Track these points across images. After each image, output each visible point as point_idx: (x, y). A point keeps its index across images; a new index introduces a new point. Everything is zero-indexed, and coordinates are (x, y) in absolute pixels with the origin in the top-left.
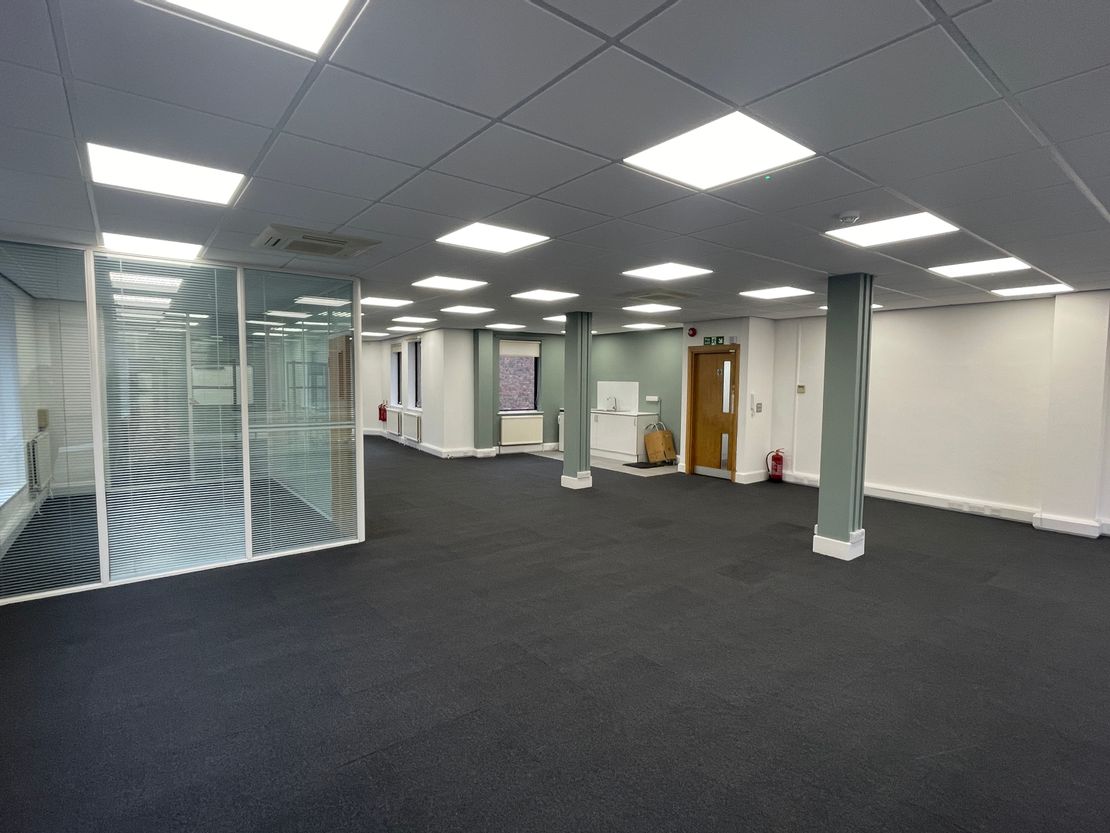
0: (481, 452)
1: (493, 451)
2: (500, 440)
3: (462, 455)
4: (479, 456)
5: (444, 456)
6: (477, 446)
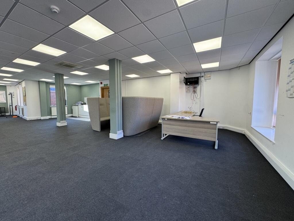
1: (48, 117)
2: (51, 114)
3: (36, 119)
5: (28, 120)
6: (41, 116)
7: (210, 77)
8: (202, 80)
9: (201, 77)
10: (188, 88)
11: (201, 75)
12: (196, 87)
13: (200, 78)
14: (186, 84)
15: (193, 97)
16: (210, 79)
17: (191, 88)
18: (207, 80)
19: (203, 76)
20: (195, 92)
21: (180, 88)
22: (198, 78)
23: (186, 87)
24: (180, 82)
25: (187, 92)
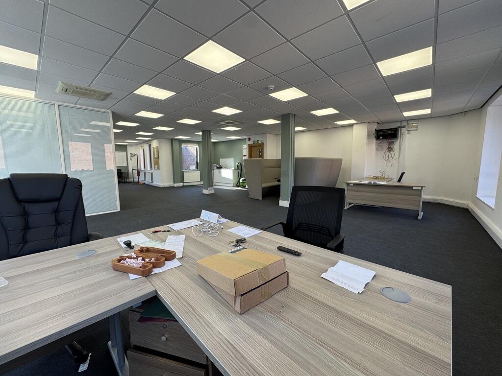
0: (176, 185)
1: (181, 184)
2: (183, 180)
3: (169, 186)
4: (175, 186)
5: (162, 187)
6: (174, 183)
7: (416, 127)
8: (402, 131)
9: (401, 127)
10: (380, 144)
11: (401, 125)
12: (393, 142)
13: (400, 129)
14: (377, 138)
15: (387, 155)
16: (416, 130)
17: (385, 144)
18: (411, 132)
19: (404, 127)
20: (390, 149)
21: (368, 144)
22: (396, 129)
23: (376, 142)
24: (369, 136)
25: (377, 149)
